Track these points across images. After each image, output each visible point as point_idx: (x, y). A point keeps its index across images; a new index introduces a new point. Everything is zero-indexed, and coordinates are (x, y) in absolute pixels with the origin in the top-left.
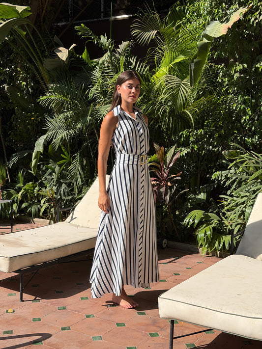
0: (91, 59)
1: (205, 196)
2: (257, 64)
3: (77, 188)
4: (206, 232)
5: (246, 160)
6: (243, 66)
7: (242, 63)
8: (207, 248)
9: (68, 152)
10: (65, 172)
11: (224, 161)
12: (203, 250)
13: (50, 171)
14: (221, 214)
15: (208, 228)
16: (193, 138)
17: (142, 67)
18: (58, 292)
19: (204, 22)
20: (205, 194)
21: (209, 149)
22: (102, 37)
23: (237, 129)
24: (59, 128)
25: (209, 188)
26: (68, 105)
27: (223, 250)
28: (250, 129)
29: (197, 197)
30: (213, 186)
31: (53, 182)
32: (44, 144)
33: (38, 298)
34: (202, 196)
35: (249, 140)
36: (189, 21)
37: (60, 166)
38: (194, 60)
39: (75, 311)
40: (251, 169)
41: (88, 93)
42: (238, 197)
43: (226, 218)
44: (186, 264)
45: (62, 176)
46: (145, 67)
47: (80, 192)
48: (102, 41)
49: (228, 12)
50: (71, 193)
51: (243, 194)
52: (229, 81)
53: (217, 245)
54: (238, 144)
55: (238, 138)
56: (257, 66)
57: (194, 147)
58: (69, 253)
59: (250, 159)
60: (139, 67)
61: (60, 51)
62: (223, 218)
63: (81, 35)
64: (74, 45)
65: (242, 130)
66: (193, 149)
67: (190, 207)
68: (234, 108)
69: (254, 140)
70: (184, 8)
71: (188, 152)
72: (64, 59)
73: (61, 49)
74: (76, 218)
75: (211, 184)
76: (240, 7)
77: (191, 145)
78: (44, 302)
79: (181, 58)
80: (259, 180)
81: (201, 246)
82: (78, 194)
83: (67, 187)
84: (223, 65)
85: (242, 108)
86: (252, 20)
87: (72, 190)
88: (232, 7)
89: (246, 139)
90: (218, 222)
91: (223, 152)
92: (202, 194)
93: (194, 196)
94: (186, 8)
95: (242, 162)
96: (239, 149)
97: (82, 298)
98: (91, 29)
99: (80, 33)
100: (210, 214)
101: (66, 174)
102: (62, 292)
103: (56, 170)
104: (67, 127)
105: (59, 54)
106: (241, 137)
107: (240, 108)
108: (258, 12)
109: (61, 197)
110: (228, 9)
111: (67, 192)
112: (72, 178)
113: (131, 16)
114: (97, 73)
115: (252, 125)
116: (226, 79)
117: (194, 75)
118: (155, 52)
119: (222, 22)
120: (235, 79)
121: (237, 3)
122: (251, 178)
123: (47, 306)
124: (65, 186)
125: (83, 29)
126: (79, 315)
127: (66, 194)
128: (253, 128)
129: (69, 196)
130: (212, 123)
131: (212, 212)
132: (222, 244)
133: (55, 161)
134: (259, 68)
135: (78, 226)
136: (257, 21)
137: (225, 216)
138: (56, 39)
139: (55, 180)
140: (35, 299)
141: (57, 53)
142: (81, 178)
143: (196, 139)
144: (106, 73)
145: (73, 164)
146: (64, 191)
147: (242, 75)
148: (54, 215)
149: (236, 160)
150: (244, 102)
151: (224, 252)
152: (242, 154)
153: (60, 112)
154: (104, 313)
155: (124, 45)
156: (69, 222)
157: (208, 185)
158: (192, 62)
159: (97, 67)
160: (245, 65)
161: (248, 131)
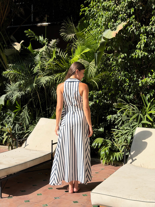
0: (33, 49)
1: (103, 129)
2: (132, 54)
3: (26, 126)
4: (105, 151)
5: (127, 109)
6: (124, 55)
7: (123, 53)
8: (106, 160)
9: (20, 105)
10: (18, 117)
11: (114, 109)
12: (103, 161)
13: (8, 116)
14: (112, 140)
15: (106, 148)
16: (96, 96)
17: (63, 54)
18: (22, 191)
19: (101, 29)
20: (103, 128)
21: (104, 102)
22: (40, 37)
23: (121, 91)
24: (15, 90)
25: (105, 125)
26: (20, 77)
27: (115, 161)
28: (128, 90)
29: (99, 130)
30: (107, 124)
31: (11, 123)
32: (4, 100)
33: (11, 196)
34: (101, 130)
35: (128, 97)
36: (91, 29)
37: (15, 113)
38: (97, 51)
39: (35, 202)
40: (131, 114)
41: (33, 69)
42: (122, 130)
43: (115, 142)
44: (95, 170)
45: (16, 119)
46: (65, 55)
47: (27, 129)
48: (40, 40)
49: (115, 24)
50: (22, 129)
51: (126, 128)
52: (116, 63)
53: (112, 158)
54: (121, 99)
55: (122, 96)
56: (132, 55)
57: (96, 101)
58: (28, 167)
59: (129, 108)
60: (61, 54)
61: (16, 45)
62: (114, 142)
63: (28, 36)
64: (22, 41)
65: (123, 91)
66: (96, 102)
67: (95, 136)
68: (119, 79)
69: (130, 96)
70: (89, 21)
71: (93, 104)
72: (18, 49)
73: (16, 43)
74: (28, 145)
75: (106, 123)
76: (121, 22)
77: (94, 100)
78: (15, 198)
79: (88, 50)
80: (135, 120)
81: (102, 159)
82: (26, 130)
83: (19, 126)
84: (112, 54)
85: (123, 79)
86: (129, 29)
87: (23, 127)
88: (117, 21)
89: (126, 96)
90: (111, 145)
91: (114, 104)
92: (101, 128)
93: (96, 130)
94: (90, 21)
95: (125, 110)
96: (122, 102)
97: (38, 194)
98: (34, 32)
99: (27, 35)
100: (107, 140)
101: (19, 118)
102: (25, 191)
103: (12, 115)
104: (19, 90)
105: (15, 47)
106: (123, 96)
107: (122, 79)
108: (132, 25)
109: (15, 132)
110: (115, 23)
111: (20, 129)
112: (22, 120)
113: (50, 23)
114: (38, 58)
115: (129, 88)
116: (115, 62)
117: (97, 60)
118: (72, 46)
119: (112, 30)
120: (119, 62)
121: (120, 19)
122: (131, 119)
123: (18, 200)
124: (18, 125)
125: (29, 32)
126: (38, 205)
127: (19, 130)
128: (130, 90)
129: (20, 131)
130: (107, 87)
131: (107, 139)
132: (114, 158)
133: (12, 110)
134: (133, 56)
135: (30, 150)
136: (132, 30)
137: (115, 141)
138: (12, 37)
139: (12, 121)
140: (9, 197)
141: (14, 46)
142: (29, 120)
143: (97, 96)
144: (44, 58)
145: (23, 112)
146: (17, 128)
147: (123, 60)
148: (11, 143)
149: (121, 108)
150: (125, 75)
151: (116, 162)
152: (124, 105)
153: (15, 81)
154: (53, 203)
155: (53, 41)
156: (24, 148)
157: (104, 123)
158: (96, 52)
159: (38, 54)
160: (126, 55)
161: (127, 92)
